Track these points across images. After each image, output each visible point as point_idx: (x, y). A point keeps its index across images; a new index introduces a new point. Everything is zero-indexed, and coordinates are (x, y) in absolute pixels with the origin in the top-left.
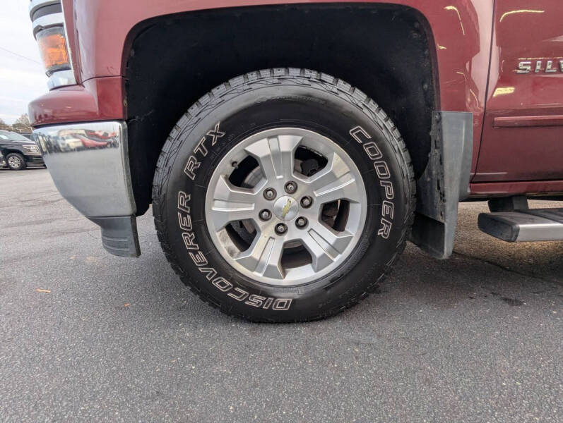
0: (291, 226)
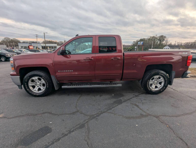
0: (39, 86)
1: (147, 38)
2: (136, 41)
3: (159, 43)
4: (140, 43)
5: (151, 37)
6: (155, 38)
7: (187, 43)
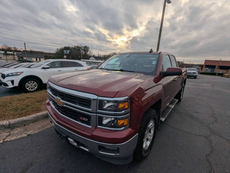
1: (71, 47)
2: (60, 48)
3: (84, 53)
4: (67, 52)
5: (76, 46)
6: (80, 47)
7: (105, 55)
